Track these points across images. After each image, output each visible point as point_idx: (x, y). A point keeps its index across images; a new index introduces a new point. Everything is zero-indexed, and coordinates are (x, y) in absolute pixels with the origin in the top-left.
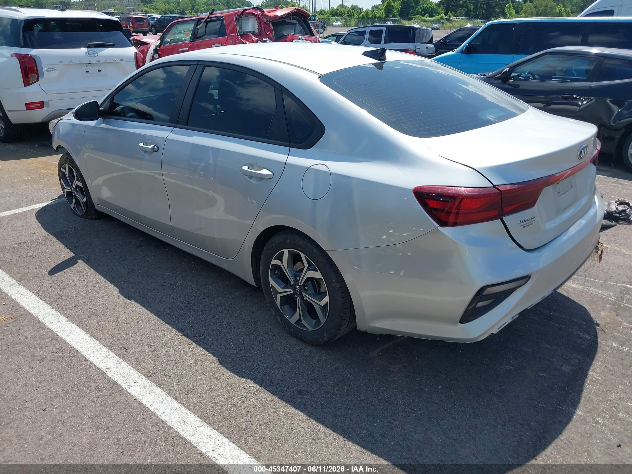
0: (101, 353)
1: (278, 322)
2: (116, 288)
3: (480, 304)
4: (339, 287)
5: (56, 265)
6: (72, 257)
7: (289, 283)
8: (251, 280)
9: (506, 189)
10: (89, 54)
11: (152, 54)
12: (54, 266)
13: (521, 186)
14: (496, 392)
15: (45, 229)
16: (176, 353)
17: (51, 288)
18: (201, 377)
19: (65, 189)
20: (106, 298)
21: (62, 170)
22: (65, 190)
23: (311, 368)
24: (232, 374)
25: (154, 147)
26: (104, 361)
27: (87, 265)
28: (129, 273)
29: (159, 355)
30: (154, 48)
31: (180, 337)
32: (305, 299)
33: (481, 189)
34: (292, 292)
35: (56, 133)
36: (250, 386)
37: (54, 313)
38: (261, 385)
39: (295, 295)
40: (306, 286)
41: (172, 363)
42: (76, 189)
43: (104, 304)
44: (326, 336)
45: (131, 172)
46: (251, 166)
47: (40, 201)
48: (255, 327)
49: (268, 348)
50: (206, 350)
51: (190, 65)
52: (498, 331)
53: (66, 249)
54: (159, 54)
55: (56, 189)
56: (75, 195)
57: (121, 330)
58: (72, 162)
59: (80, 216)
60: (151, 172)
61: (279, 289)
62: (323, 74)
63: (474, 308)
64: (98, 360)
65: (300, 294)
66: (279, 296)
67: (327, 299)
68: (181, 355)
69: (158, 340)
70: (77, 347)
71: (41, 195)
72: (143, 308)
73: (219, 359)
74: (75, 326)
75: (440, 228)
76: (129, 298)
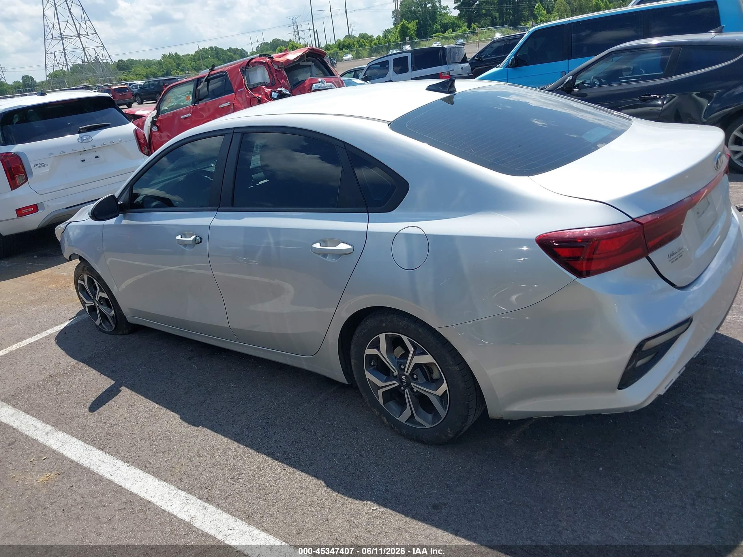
0: (180, 499)
1: (383, 423)
2: (176, 415)
3: (640, 363)
4: (458, 369)
5: (95, 398)
6: (112, 385)
7: (391, 373)
8: (341, 378)
9: (648, 221)
10: (82, 140)
11: (150, 128)
12: (94, 399)
13: (663, 214)
14: (670, 464)
15: (72, 356)
16: (271, 483)
17: (97, 429)
18: (309, 508)
19: (86, 303)
20: (167, 429)
21: (80, 282)
22: (87, 305)
23: (440, 474)
24: (347, 498)
25: (196, 238)
26: (186, 509)
27: (133, 392)
28: (186, 393)
29: (251, 489)
30: (151, 120)
31: (271, 462)
32: (415, 390)
33: (619, 226)
34: (397, 384)
35: (66, 239)
36: (373, 510)
37: (108, 459)
38: (385, 506)
39: (401, 387)
40: (414, 374)
41: (270, 497)
42: (100, 302)
43: (166, 437)
44: (449, 432)
45: (159, 270)
46: (323, 242)
47: (56, 323)
48: (357, 434)
49: (380, 458)
50: (306, 473)
51: (223, 135)
52: (665, 390)
53: (102, 376)
54: (157, 126)
55: (71, 305)
56: (100, 310)
57: (195, 466)
58: (91, 270)
59: (109, 333)
60: (182, 267)
61: (380, 383)
62: (391, 121)
63: (634, 368)
64: (178, 509)
65: (409, 385)
66: (380, 392)
67: (444, 387)
68: (277, 485)
69: (244, 470)
70: (148, 497)
71: (55, 315)
72: (216, 434)
73: (325, 482)
74: (138, 471)
75: (578, 280)
76: (194, 425)
